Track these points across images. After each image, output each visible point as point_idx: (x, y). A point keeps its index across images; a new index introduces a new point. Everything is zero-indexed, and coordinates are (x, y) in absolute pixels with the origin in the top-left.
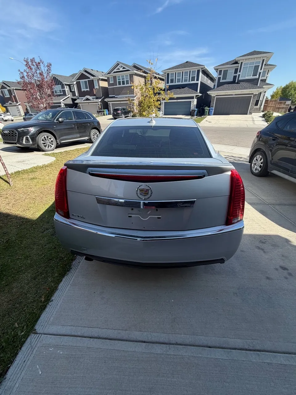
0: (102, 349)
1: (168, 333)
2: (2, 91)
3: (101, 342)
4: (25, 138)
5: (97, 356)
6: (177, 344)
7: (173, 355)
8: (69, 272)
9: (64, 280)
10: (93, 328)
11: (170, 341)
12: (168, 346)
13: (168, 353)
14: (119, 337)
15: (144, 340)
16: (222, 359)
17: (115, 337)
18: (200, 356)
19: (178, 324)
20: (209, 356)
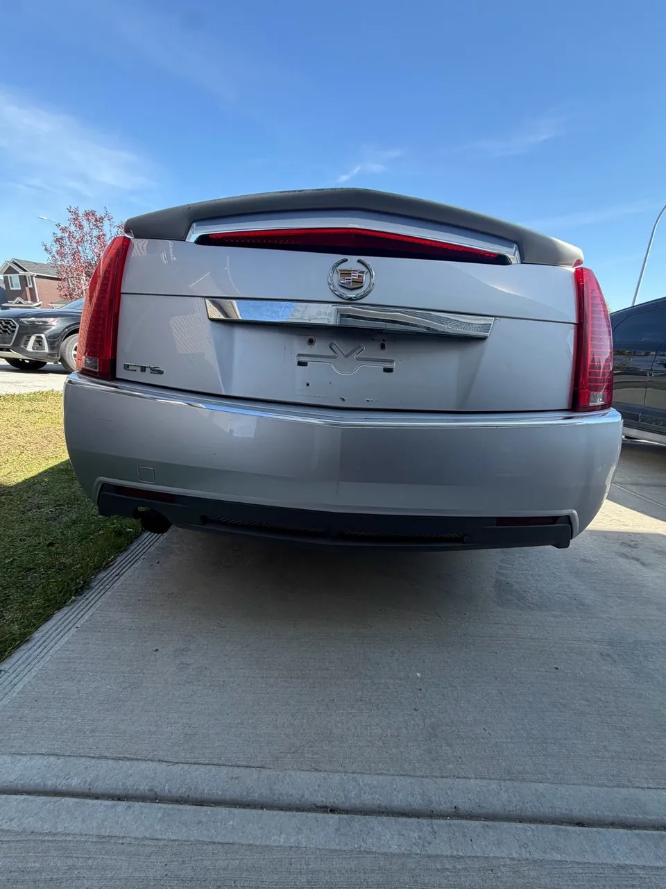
0: (162, 843)
1: (419, 774)
2: (6, 278)
3: (160, 815)
4: (33, 338)
5: (137, 874)
6: (457, 814)
7: (452, 856)
8: (79, 598)
9: (58, 616)
10: (135, 762)
11: (431, 802)
12: (424, 821)
13: (431, 850)
14: (235, 792)
15: (330, 802)
16: (644, 867)
17: (218, 793)
18: (559, 857)
19: (450, 745)
20: (589, 858)
